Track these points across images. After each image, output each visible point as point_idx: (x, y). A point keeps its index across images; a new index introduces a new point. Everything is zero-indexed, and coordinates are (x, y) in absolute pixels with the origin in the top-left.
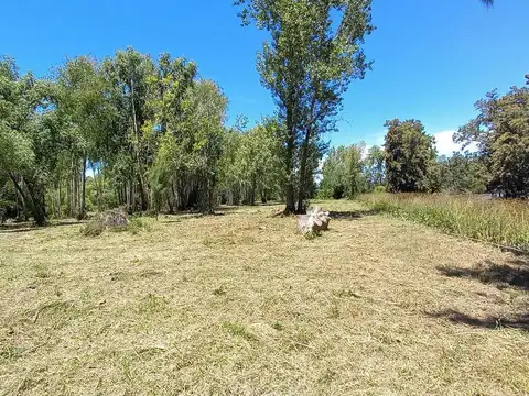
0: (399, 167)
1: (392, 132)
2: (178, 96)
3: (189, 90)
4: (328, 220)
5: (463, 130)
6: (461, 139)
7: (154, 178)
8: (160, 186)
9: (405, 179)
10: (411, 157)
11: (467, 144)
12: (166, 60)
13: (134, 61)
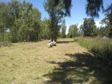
0: (86, 30)
1: (85, 21)
2: (28, 12)
3: (30, 11)
4: (56, 44)
5: (102, 21)
6: (102, 23)
7: (19, 33)
8: (20, 35)
9: (88, 33)
10: (89, 28)
11: (103, 24)
12: (24, 2)
13: (16, 3)
